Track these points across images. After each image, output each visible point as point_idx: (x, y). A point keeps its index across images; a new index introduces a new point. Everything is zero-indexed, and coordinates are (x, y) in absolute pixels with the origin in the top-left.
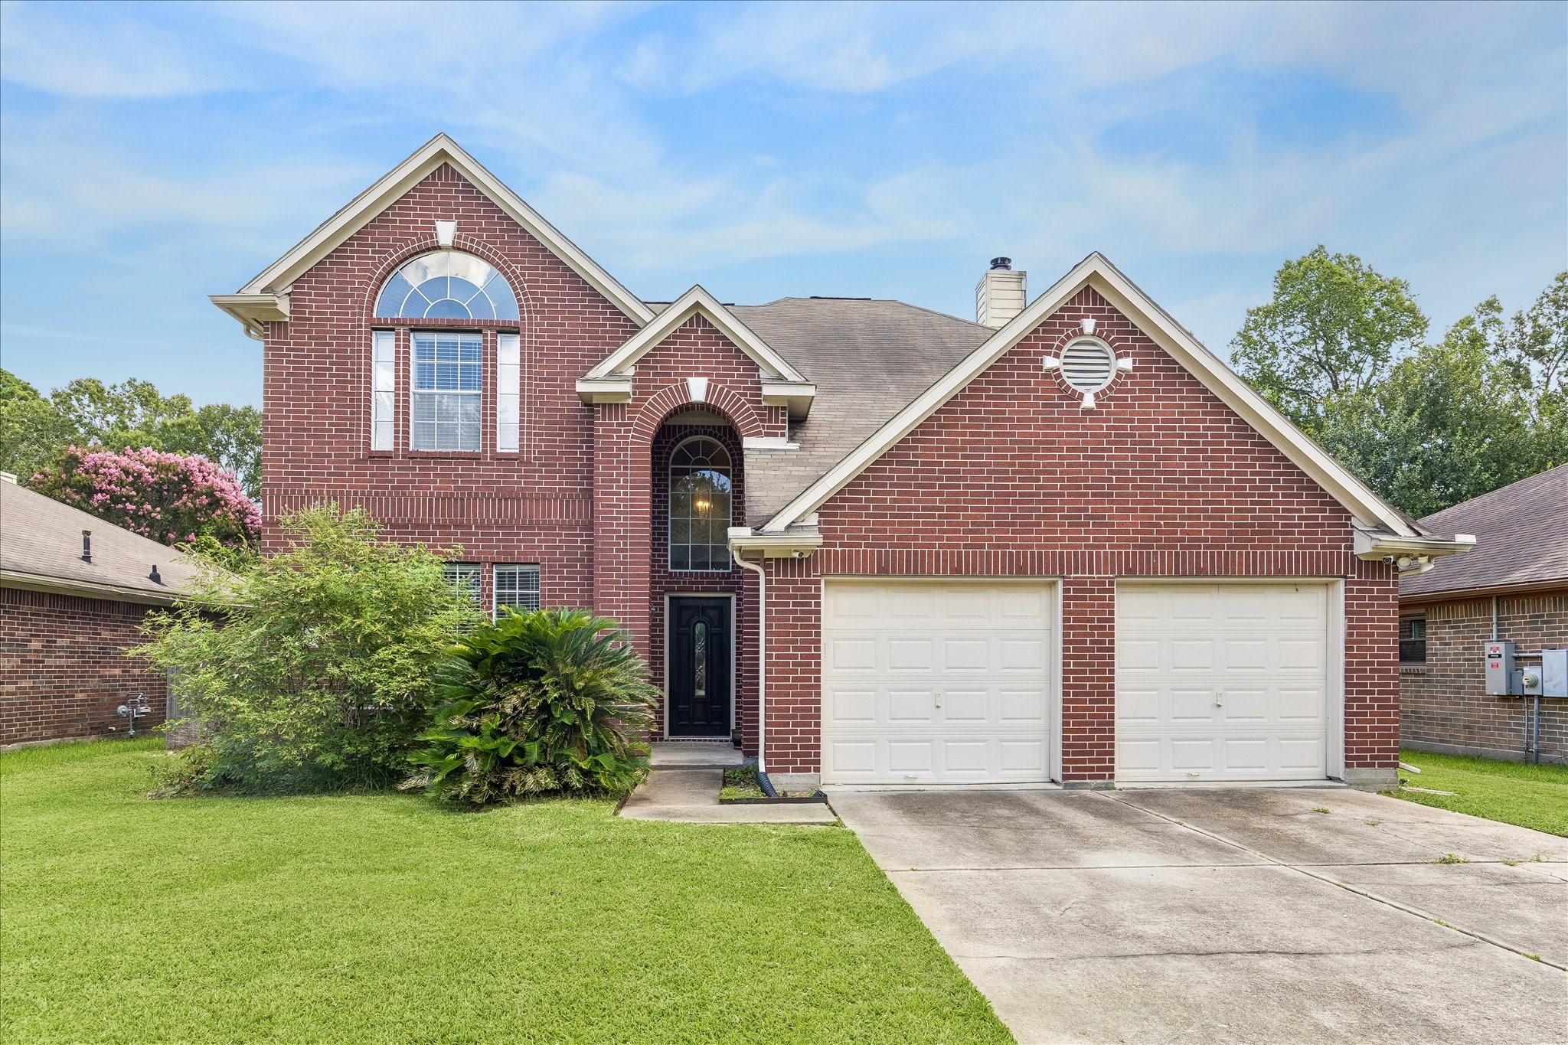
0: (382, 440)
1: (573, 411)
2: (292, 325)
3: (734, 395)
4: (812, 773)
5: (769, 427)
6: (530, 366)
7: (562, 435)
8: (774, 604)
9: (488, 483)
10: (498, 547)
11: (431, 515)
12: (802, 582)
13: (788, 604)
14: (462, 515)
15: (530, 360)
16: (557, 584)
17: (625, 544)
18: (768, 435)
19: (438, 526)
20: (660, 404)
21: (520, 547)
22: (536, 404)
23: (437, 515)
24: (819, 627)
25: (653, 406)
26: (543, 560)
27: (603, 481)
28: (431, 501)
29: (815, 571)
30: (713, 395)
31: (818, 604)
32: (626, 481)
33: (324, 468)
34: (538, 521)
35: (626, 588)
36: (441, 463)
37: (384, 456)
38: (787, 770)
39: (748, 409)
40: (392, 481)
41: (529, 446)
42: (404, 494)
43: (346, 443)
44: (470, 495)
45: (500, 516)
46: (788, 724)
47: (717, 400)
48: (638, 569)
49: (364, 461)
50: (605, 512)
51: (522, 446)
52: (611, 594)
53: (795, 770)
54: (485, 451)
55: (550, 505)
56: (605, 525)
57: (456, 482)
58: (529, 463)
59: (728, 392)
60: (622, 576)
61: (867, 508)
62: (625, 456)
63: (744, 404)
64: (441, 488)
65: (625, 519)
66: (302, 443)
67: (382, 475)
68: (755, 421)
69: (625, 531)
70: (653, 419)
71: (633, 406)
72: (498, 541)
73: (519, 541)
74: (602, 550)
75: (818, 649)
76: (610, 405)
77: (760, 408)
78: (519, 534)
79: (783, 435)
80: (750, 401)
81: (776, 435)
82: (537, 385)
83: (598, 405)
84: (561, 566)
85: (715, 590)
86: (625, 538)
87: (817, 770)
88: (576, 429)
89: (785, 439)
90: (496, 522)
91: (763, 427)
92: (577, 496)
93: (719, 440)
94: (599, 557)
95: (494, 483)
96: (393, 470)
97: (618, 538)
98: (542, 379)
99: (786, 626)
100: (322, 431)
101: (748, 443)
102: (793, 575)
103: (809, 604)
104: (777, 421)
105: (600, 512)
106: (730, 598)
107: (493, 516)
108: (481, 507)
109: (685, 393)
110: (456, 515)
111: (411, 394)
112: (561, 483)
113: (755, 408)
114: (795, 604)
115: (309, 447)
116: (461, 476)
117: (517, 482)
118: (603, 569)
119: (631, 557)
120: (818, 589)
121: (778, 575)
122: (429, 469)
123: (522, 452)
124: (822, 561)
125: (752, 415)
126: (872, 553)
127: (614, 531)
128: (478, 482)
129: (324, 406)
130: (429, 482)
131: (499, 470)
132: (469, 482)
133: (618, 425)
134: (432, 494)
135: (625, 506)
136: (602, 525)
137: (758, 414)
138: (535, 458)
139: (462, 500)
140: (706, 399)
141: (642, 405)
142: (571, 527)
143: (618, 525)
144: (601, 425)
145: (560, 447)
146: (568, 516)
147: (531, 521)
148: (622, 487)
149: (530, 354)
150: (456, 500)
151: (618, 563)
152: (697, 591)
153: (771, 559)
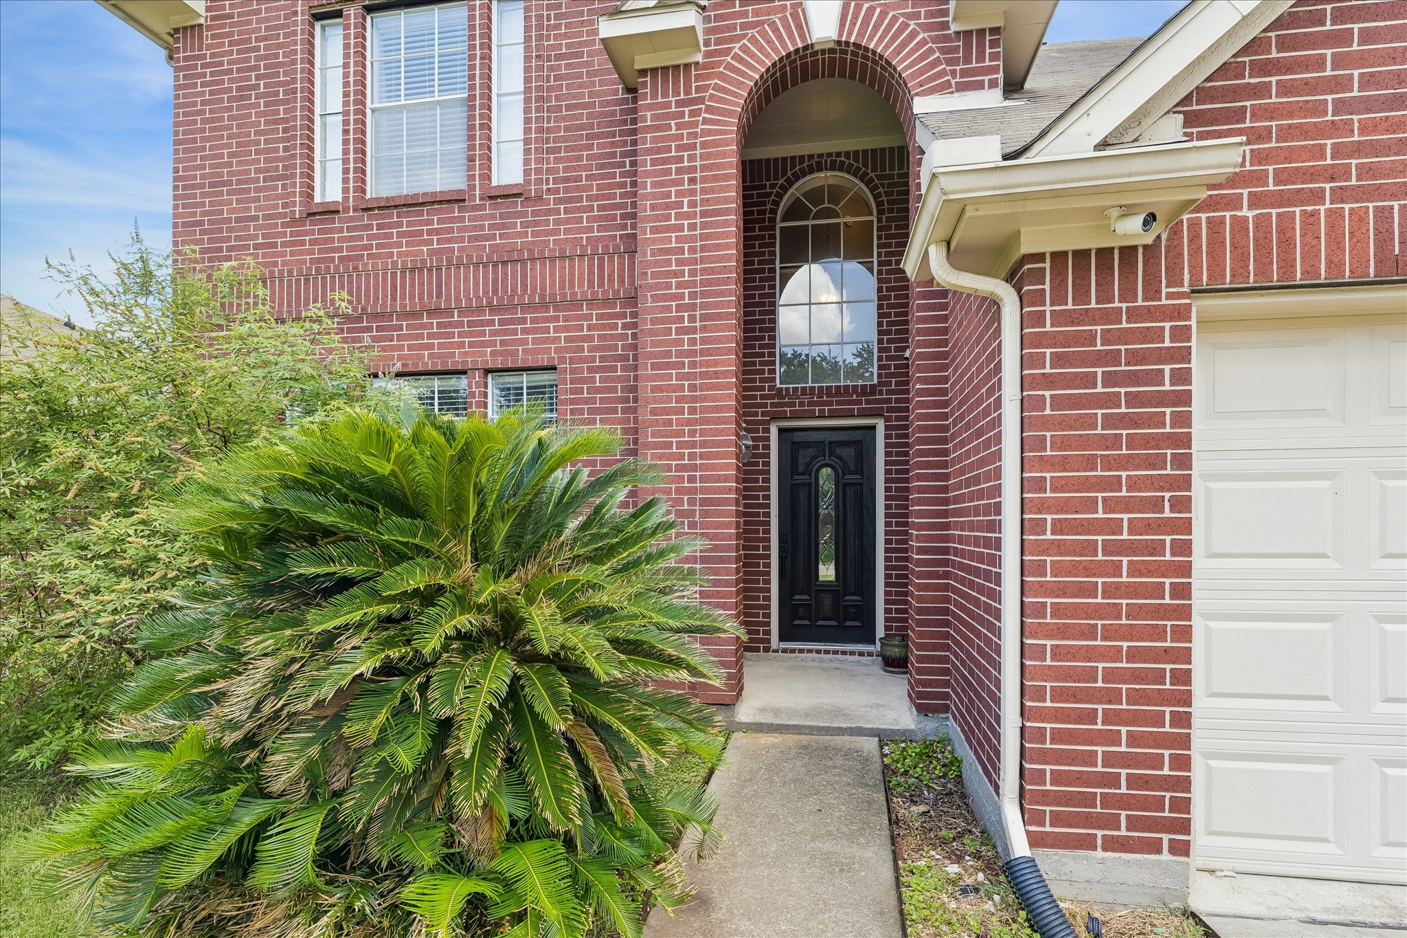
0: (329, 189)
1: (608, 103)
2: (209, 28)
3: (895, 19)
4: (1167, 857)
5: (964, 73)
6: (540, 37)
7: (590, 147)
8: (1049, 381)
9: (477, 238)
10: (493, 344)
11: (394, 299)
12: (1133, 314)
13: (1090, 381)
14: (439, 295)
15: (539, 27)
16: (586, 401)
17: (692, 319)
18: (962, 87)
19: (404, 315)
20: (753, 56)
21: (526, 342)
22: (549, 98)
23: (403, 297)
24: (1186, 441)
25: (741, 60)
26: (562, 360)
27: (653, 208)
28: (394, 275)
29: (1175, 280)
30: (853, 24)
31: (1183, 377)
32: (692, 204)
33: (250, 237)
34: (553, 295)
35: (694, 399)
36: (408, 214)
37: (330, 211)
38: (1088, 843)
39: (923, 42)
40: (340, 249)
41: (538, 171)
42: (355, 268)
43: (278, 197)
44: (449, 260)
45: (495, 292)
46: (1091, 717)
47: (861, 34)
48: (716, 363)
49: (301, 221)
50: (656, 264)
51: (527, 173)
52: (668, 411)
53: (1112, 845)
54: (472, 188)
55: (572, 267)
56: (657, 286)
57: (430, 242)
58: (539, 198)
59: (883, 14)
60: (687, 377)
61: (1341, 84)
62: (692, 158)
63: (913, 34)
64: (407, 254)
65: (693, 273)
66: (221, 203)
67: (326, 241)
68: (937, 62)
69: (693, 295)
70: (740, 84)
71: (706, 66)
72: (493, 333)
73: (524, 331)
74: (652, 333)
75: (1183, 504)
76: (665, 69)
77: (947, 38)
78: (524, 321)
79: (993, 84)
80: (926, 28)
81: (979, 86)
82: (551, 68)
83: (643, 73)
84: (591, 370)
85: (850, 415)
86: (693, 307)
87: (1181, 849)
88: (613, 134)
89: (998, 93)
90: (490, 304)
91: (953, 73)
92: (616, 247)
93: (855, 175)
94: (648, 346)
95: (486, 238)
96: (340, 233)
97: (680, 308)
98: (559, 57)
99: (1085, 442)
100: (246, 182)
101: (921, 105)
102: (1104, 296)
103: (1157, 377)
104: (981, 58)
105: (648, 264)
106: (873, 428)
107: (486, 292)
108: (466, 280)
109: (799, 27)
110: (430, 296)
111: (369, 112)
112: (590, 229)
113: (936, 40)
114: (1109, 379)
115: (231, 208)
116: (437, 232)
117: (520, 234)
118: (654, 367)
119: (704, 341)
120: (1182, 334)
121: (1059, 298)
122: (390, 226)
123: (527, 182)
124: (1195, 252)
125: (931, 51)
126: (1359, 218)
127: (674, 297)
128: (461, 239)
129: (249, 144)
130: (391, 246)
131: (493, 217)
132: (449, 241)
133: (680, 103)
134: (395, 264)
135: (693, 250)
136: (651, 288)
137: (942, 51)
138: (549, 190)
139: (439, 269)
140: (840, 33)
141: (720, 63)
142: (607, 302)
143: (679, 285)
144: (650, 107)
145: (588, 168)
146: (601, 285)
147: (542, 296)
148: (687, 216)
149: (539, 17)
150: (430, 270)
151: (680, 354)
152: (822, 417)
153: (1040, 257)
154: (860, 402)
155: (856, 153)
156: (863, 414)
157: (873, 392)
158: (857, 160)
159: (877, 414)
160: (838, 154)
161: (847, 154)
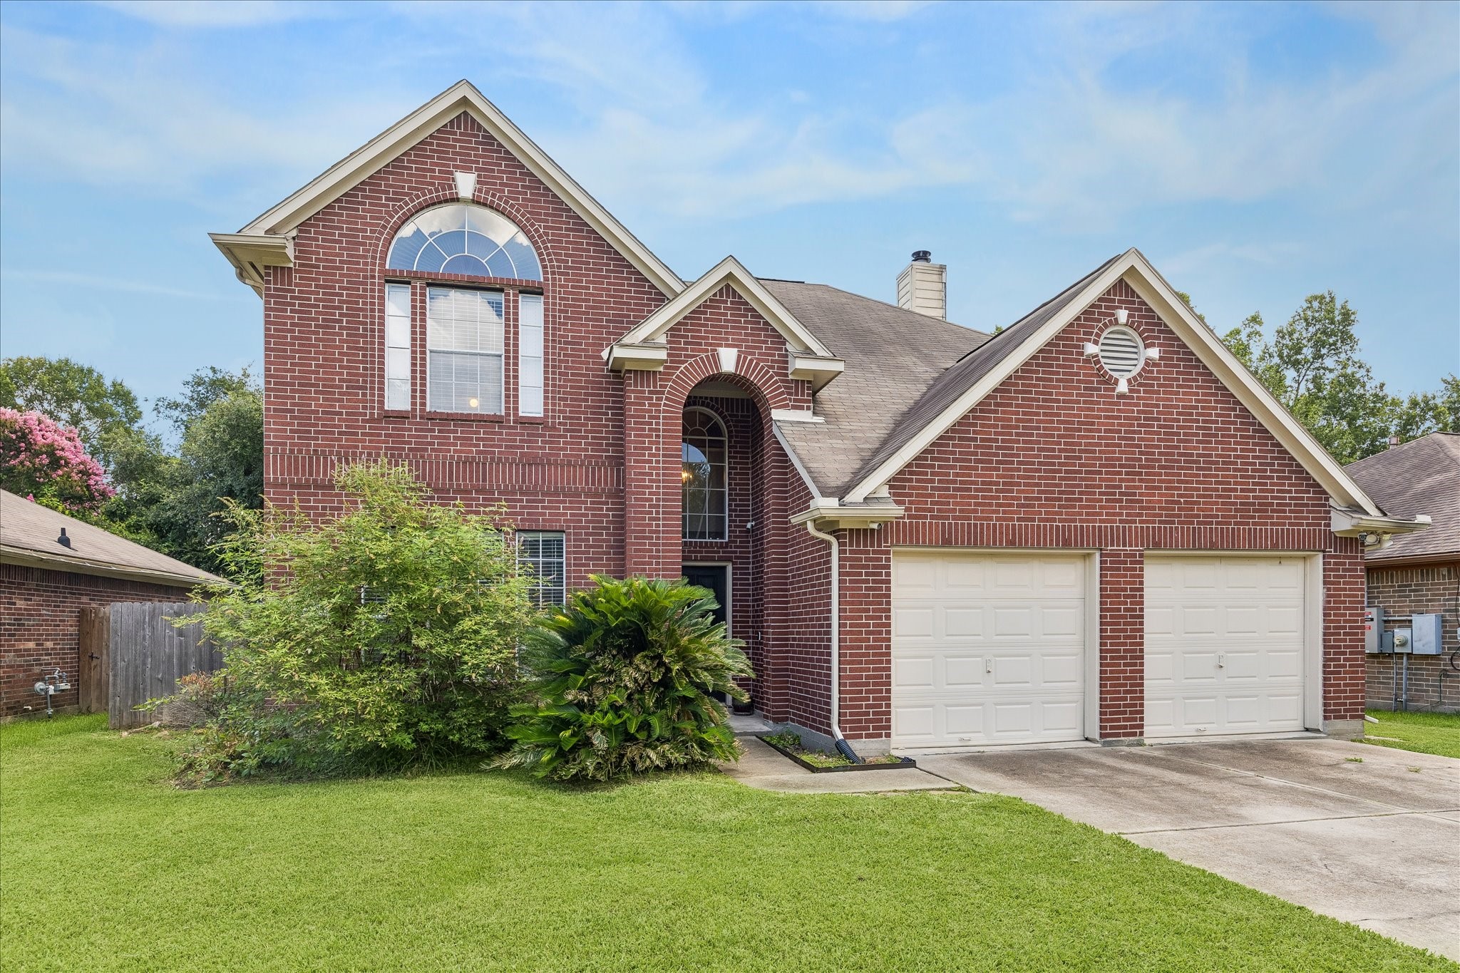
0: (397, 398)
1: (598, 376)
2: (297, 271)
3: (763, 368)
4: (884, 738)
5: (795, 400)
6: (554, 329)
7: (587, 400)
8: (848, 574)
9: (511, 447)
10: (522, 514)
11: (451, 479)
12: (874, 552)
13: (860, 574)
14: (484, 480)
15: (554, 323)
16: (583, 553)
17: (658, 513)
18: (794, 407)
19: (458, 491)
20: (691, 373)
21: (544, 514)
22: (560, 367)
23: (458, 479)
24: (889, 596)
25: (685, 375)
26: (569, 527)
27: (635, 448)
28: (451, 464)
29: (886, 541)
30: (743, 366)
31: (888, 574)
32: (658, 449)
33: (335, 427)
34: (563, 488)
35: (658, 557)
36: (462, 426)
37: (400, 417)
38: (860, 736)
39: (776, 382)
40: (410, 443)
41: (553, 411)
42: (422, 457)
43: (358, 401)
44: (493, 459)
45: (524, 481)
46: (861, 691)
47: (747, 372)
48: (671, 538)
49: (379, 421)
50: (637, 480)
51: (546, 411)
52: (644, 563)
53: (869, 736)
54: (508, 415)
55: (575, 472)
56: (638, 493)
57: (478, 446)
58: (554, 428)
59: (757, 364)
60: (655, 545)
61: (932, 481)
62: (657, 424)
63: (772, 377)
64: (461, 451)
65: (658, 487)
66: (310, 398)
67: (398, 436)
68: (782, 393)
69: (658, 500)
70: (684, 388)
71: (665, 374)
72: (522, 507)
73: (543, 508)
74: (634, 519)
75: (888, 618)
76: (642, 372)
77: (787, 381)
78: (543, 501)
79: (808, 408)
80: (778, 374)
81: (801, 408)
82: (561, 349)
83: (629, 371)
84: (586, 534)
85: (713, 559)
86: (658, 506)
87: (888, 735)
88: (601, 395)
89: (810, 413)
90: (521, 488)
91: (790, 399)
92: (603, 463)
93: (716, 412)
94: (632, 525)
95: (518, 447)
96: (410, 432)
97: (650, 506)
98: (566, 343)
99: (859, 596)
100: (332, 387)
101: (776, 414)
102: (865, 545)
103: (880, 574)
104: (803, 394)
105: (633, 480)
106: (724, 568)
107: (517, 481)
108: (504, 472)
109: (715, 363)
110: (478, 480)
111: (428, 352)
112: (587, 450)
113: (782, 381)
114: (867, 574)
115: (317, 403)
116: (483, 439)
117: (541, 447)
118: (636, 538)
119: (664, 525)
120: (888, 560)
121: (851, 545)
122: (449, 431)
123: (546, 416)
124: (892, 532)
125: (779, 387)
126: (937, 524)
127: (647, 500)
128: (501, 446)
129: (334, 360)
130: (450, 444)
131: (522, 435)
132: (492, 446)
133: (650, 392)
134: (452, 457)
135: (658, 475)
136: (634, 493)
137: (786, 387)
138: (560, 423)
139: (484, 464)
140: (736, 370)
141: (674, 374)
142: (597, 495)
143: (650, 493)
144: (633, 391)
145: (585, 413)
146: (593, 483)
147: (556, 488)
148: (654, 455)
149: (554, 316)
150: (478, 464)
151: (651, 532)
152: (696, 560)
153: (845, 530)
154: (719, 552)
155: (717, 398)
156: (720, 559)
157: (727, 547)
158: (717, 403)
159: (729, 559)
160: (706, 398)
161: (711, 399)
